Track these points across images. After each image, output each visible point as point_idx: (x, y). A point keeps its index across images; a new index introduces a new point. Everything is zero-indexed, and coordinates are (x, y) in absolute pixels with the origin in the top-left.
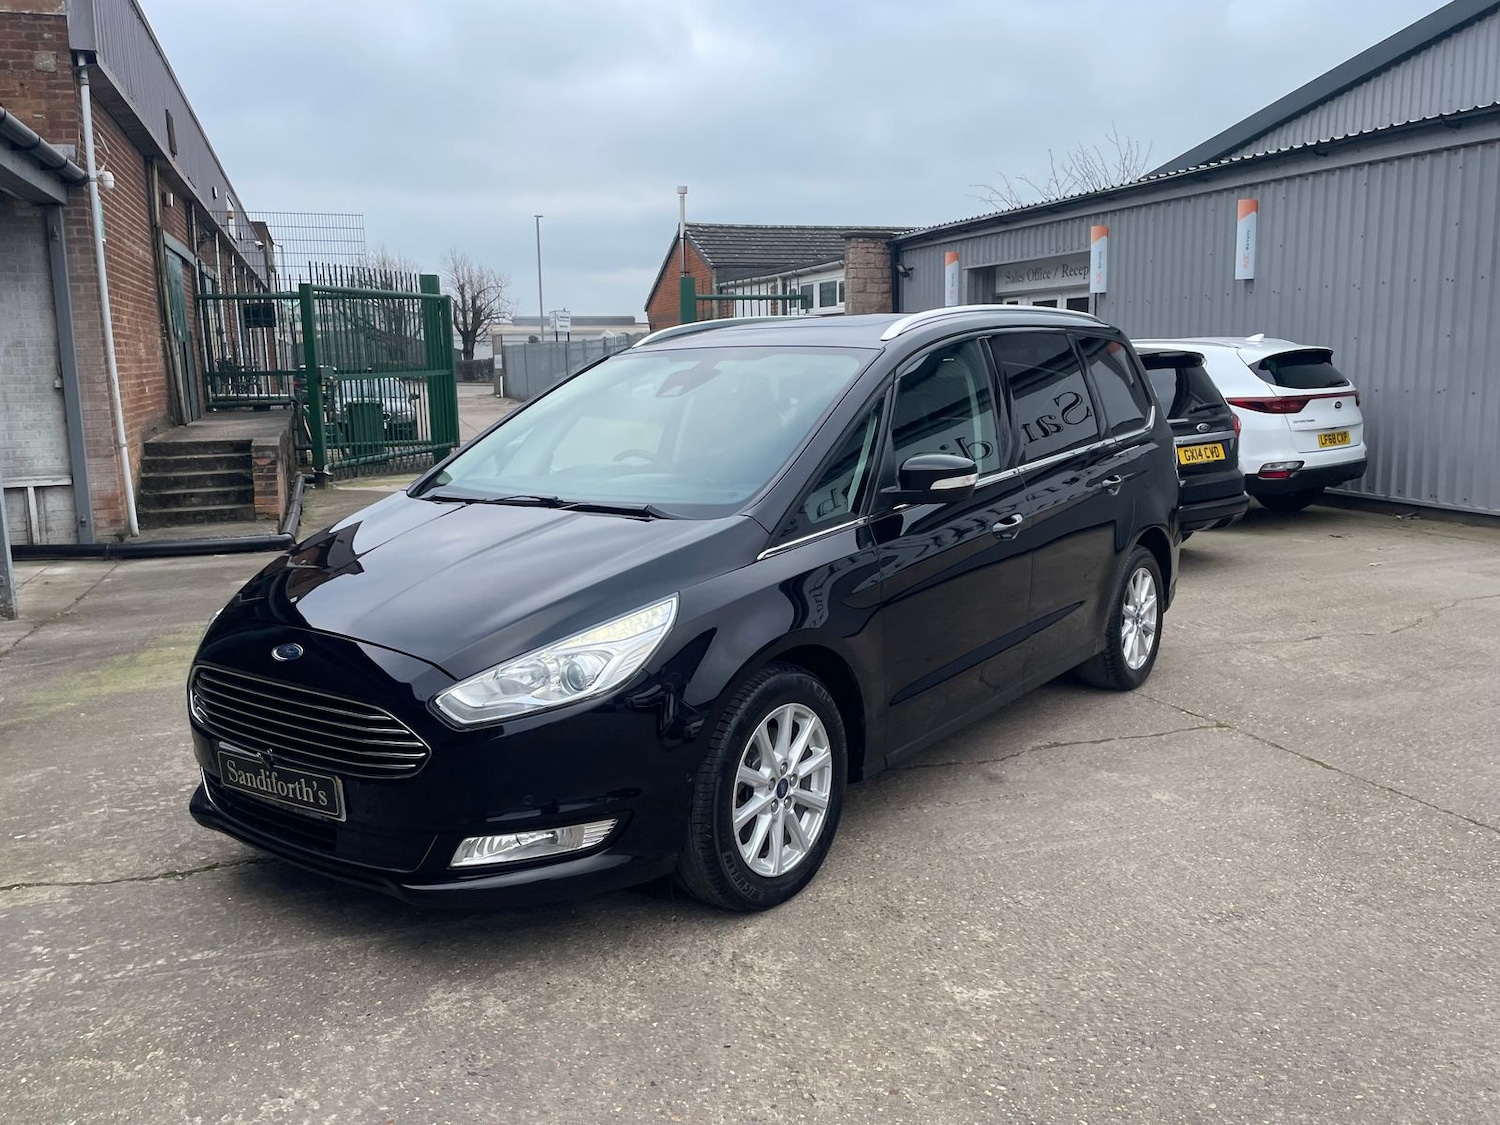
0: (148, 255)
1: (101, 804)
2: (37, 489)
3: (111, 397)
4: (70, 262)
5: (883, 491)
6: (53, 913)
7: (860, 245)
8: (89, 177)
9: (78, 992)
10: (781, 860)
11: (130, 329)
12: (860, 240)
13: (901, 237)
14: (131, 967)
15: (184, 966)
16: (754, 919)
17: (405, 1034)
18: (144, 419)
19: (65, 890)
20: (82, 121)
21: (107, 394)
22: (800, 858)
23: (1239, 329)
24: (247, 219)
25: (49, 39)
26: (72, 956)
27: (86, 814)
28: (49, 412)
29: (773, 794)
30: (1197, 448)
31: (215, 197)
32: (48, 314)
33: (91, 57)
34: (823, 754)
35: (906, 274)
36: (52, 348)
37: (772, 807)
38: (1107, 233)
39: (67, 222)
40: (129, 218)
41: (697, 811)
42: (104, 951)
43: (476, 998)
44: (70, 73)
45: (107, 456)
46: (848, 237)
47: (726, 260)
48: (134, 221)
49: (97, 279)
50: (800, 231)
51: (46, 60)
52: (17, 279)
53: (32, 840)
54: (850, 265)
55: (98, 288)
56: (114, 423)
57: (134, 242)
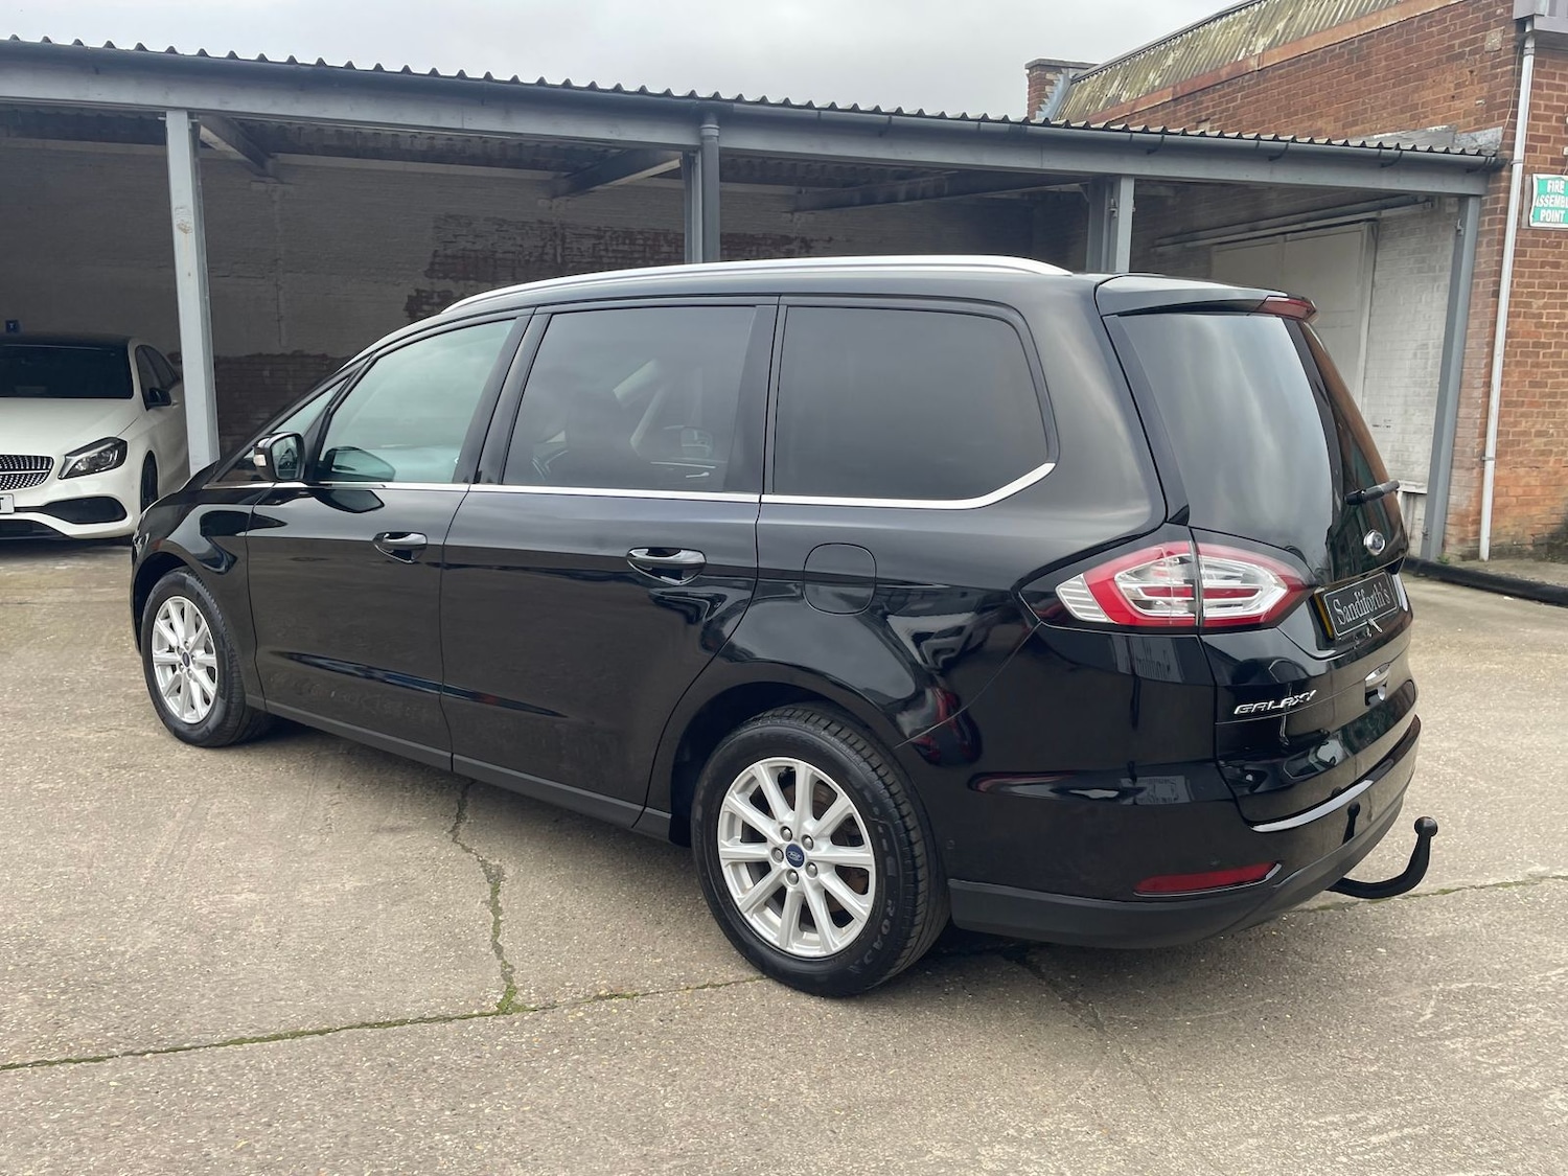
3: (1487, 404)
4: (1477, 257)
25: (1501, 14)
39: (1482, 213)
44: (1514, 45)
49: (1499, 273)
51: (1494, 39)
56: (1484, 435)
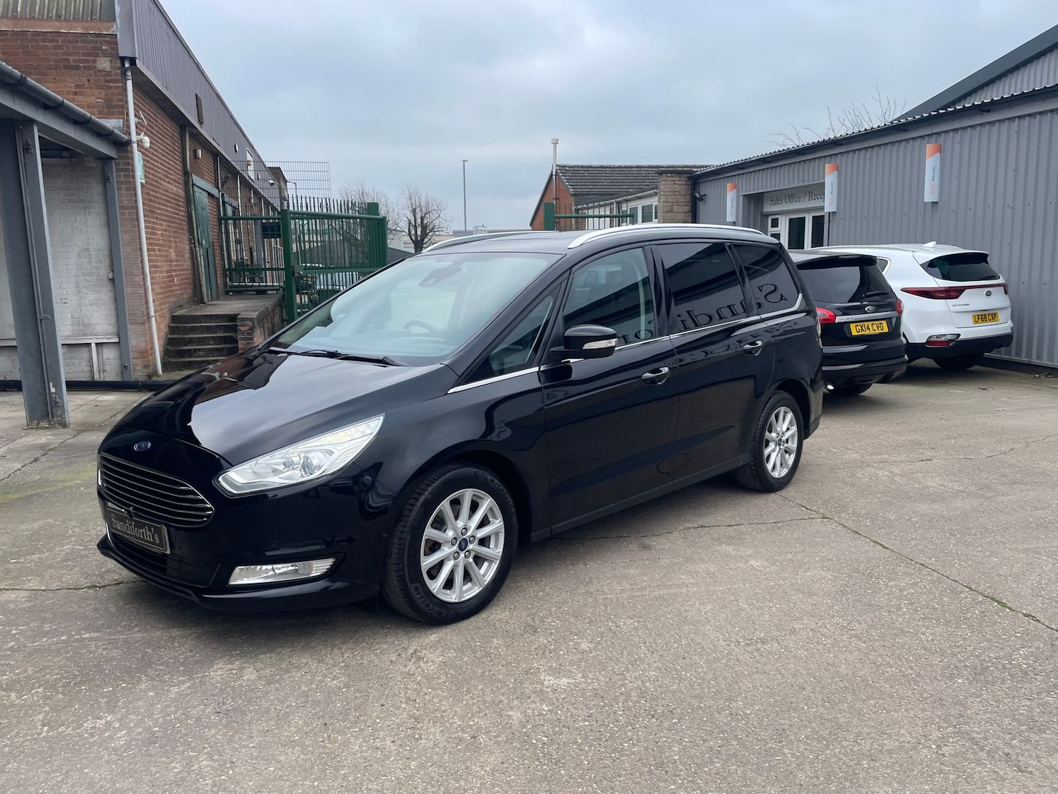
0: (180, 191)
1: (69, 543)
2: (97, 344)
3: (145, 284)
4: (120, 196)
5: (552, 349)
6: (14, 606)
7: (669, 179)
8: (131, 140)
9: (8, 653)
10: (462, 593)
11: (164, 240)
12: (669, 175)
13: (698, 173)
14: (45, 640)
15: (76, 640)
16: (440, 629)
17: (189, 687)
18: (171, 299)
19: (26, 594)
20: (127, 102)
21: (142, 283)
22: (478, 591)
23: (919, 238)
24: (265, 166)
25: (107, 50)
26: (13, 632)
27: (58, 549)
28: (106, 294)
29: (455, 548)
30: (866, 323)
31: (236, 151)
32: (105, 231)
33: (133, 61)
34: (497, 524)
35: (701, 199)
36: (107, 252)
37: (455, 556)
38: (837, 169)
39: (118, 170)
40: (166, 167)
41: (394, 556)
42: (33, 630)
43: (241, 669)
44: (119, 72)
45: (141, 324)
46: (661, 173)
47: (584, 190)
48: (169, 168)
49: (137, 207)
50: (638, 169)
51: (104, 64)
52: (86, 208)
53: (21, 563)
54: (662, 193)
55: (137, 213)
56: (147, 302)
57: (169, 183)
